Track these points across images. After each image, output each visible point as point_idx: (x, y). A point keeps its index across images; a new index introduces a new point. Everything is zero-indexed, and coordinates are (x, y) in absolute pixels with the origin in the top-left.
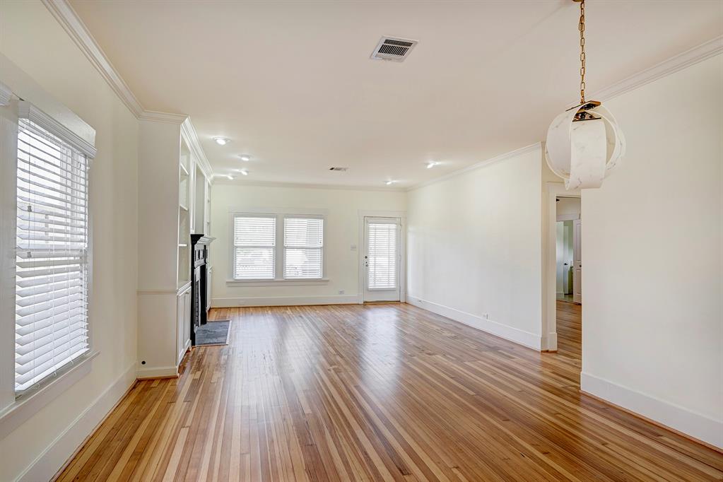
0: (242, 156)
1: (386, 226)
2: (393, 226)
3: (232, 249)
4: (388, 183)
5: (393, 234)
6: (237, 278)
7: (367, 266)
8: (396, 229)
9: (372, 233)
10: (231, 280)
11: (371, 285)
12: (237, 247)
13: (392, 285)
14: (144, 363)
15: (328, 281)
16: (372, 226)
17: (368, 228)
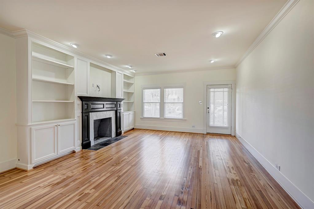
0: (106, 55)
1: (222, 89)
2: (226, 89)
3: (143, 103)
4: (212, 62)
5: (226, 94)
6: (145, 116)
7: (209, 113)
8: (228, 92)
9: (212, 94)
10: (142, 117)
11: (211, 124)
12: (144, 103)
13: (226, 125)
14: (19, 160)
15: (186, 120)
16: (212, 90)
17: (210, 92)
